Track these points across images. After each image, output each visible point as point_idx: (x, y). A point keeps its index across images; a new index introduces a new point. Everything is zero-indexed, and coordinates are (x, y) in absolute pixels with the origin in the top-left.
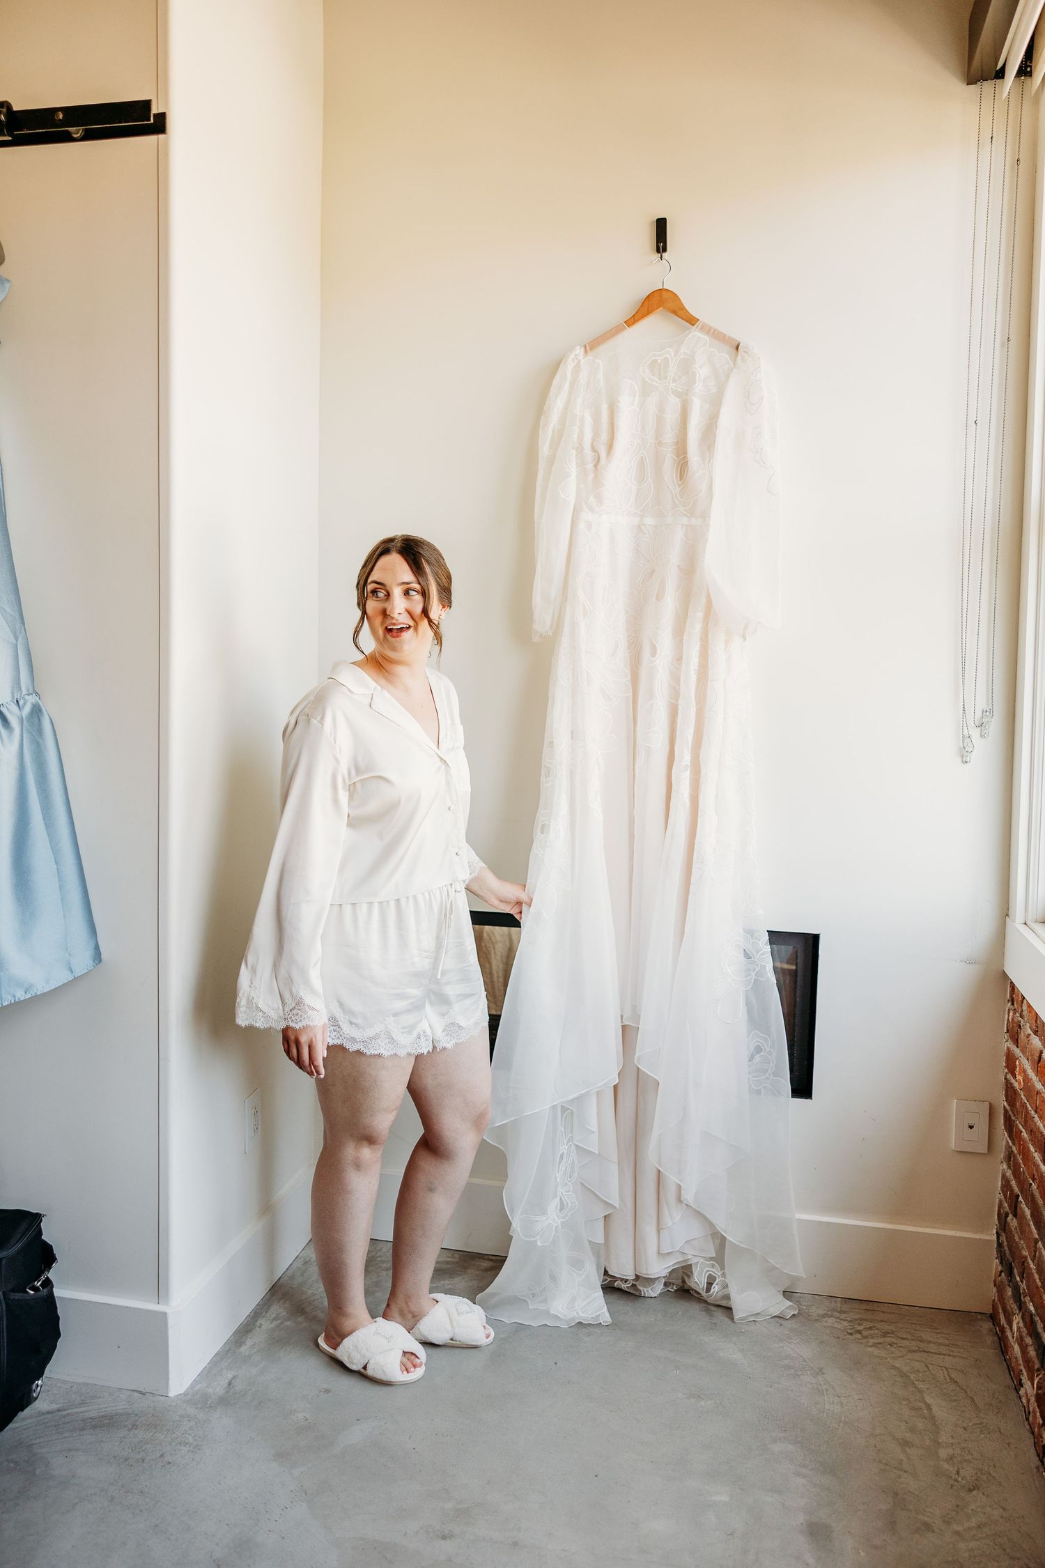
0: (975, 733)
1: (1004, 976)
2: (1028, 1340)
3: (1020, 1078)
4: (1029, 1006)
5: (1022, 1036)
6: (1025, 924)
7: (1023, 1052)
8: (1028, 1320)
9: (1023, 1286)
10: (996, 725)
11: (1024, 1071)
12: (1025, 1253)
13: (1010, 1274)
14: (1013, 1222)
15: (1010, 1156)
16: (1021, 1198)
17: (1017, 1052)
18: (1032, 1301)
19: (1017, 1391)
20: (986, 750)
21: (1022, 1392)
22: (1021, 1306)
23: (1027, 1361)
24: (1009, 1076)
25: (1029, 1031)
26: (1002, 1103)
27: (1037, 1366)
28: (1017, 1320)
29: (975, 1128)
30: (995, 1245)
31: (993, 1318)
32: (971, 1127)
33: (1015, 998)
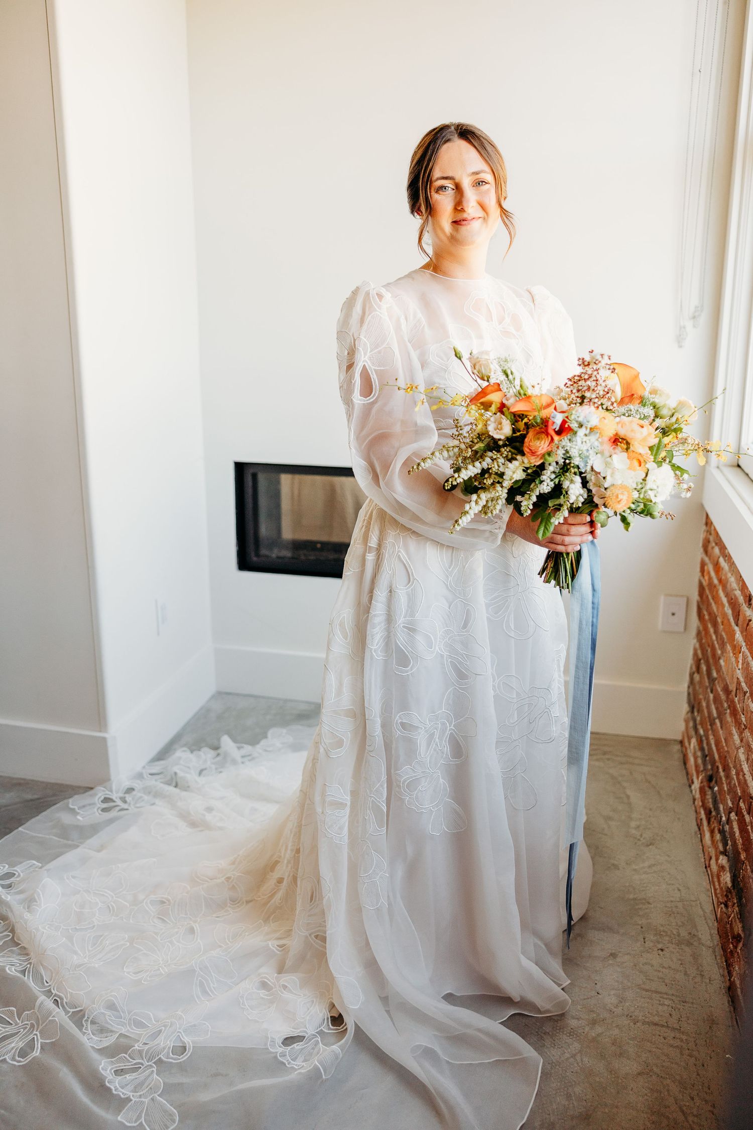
0: (689, 324)
1: (702, 506)
2: (699, 754)
3: (706, 578)
4: (715, 529)
5: (710, 548)
6: (718, 467)
7: (710, 559)
8: (699, 739)
9: (698, 719)
10: (704, 319)
11: (709, 573)
12: (701, 697)
13: (692, 712)
14: (697, 677)
15: (699, 633)
16: (702, 661)
17: (706, 559)
18: (702, 727)
19: (690, 786)
20: (696, 337)
21: (693, 787)
22: (696, 731)
23: (697, 766)
24: (702, 578)
25: (714, 544)
26: (695, 597)
27: (702, 769)
28: (694, 741)
29: (676, 615)
30: (686, 694)
31: (682, 742)
32: (673, 614)
33: (708, 523)
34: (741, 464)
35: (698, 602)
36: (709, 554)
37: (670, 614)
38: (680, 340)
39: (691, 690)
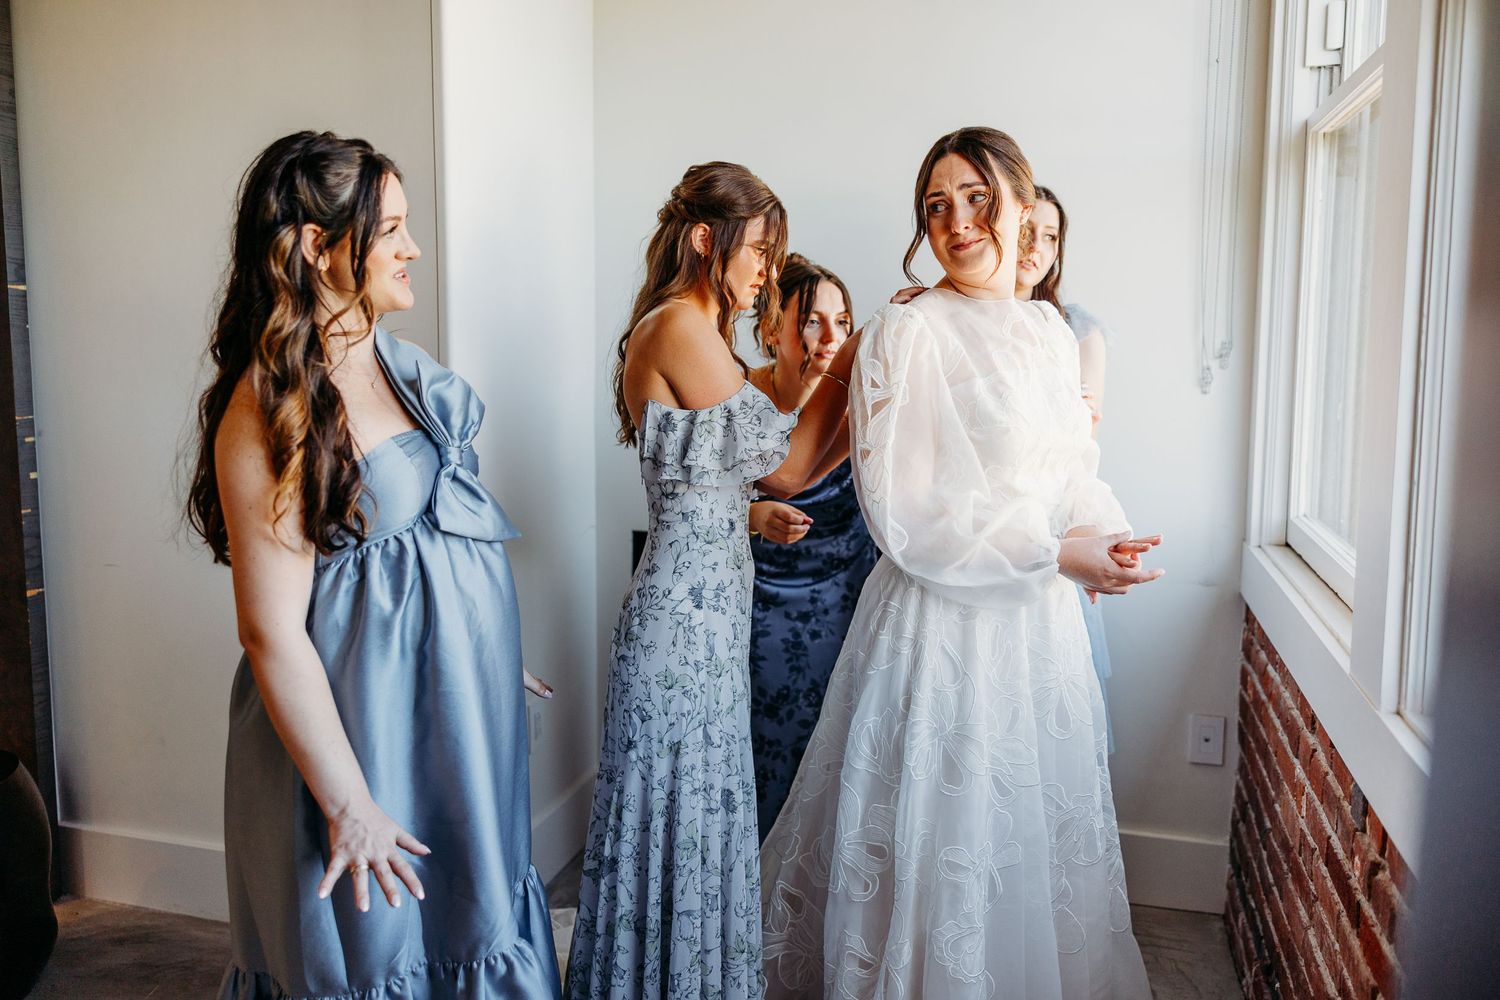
0: (1214, 365)
1: (1240, 597)
2: (1250, 935)
3: (1250, 692)
4: (1260, 627)
5: (1253, 652)
6: (1260, 547)
7: (1253, 667)
8: (1250, 914)
9: (1247, 885)
10: (1235, 359)
11: (1254, 686)
12: (1250, 854)
13: (1239, 876)
14: (1242, 827)
15: (1242, 768)
16: (1249, 806)
17: (1249, 668)
18: (1253, 898)
19: (1240, 981)
20: (1224, 380)
21: (1244, 982)
22: (1245, 902)
23: (1248, 952)
24: (1243, 692)
25: (1258, 648)
26: (1235, 717)
27: (1255, 956)
28: (1242, 916)
29: (1211, 742)
30: (1228, 851)
31: (1225, 918)
32: (1207, 740)
33: (1249, 618)
34: (1290, 543)
35: (1240, 724)
36: (1252, 660)
37: (1202, 741)
38: (1204, 383)
39: (1235, 844)
